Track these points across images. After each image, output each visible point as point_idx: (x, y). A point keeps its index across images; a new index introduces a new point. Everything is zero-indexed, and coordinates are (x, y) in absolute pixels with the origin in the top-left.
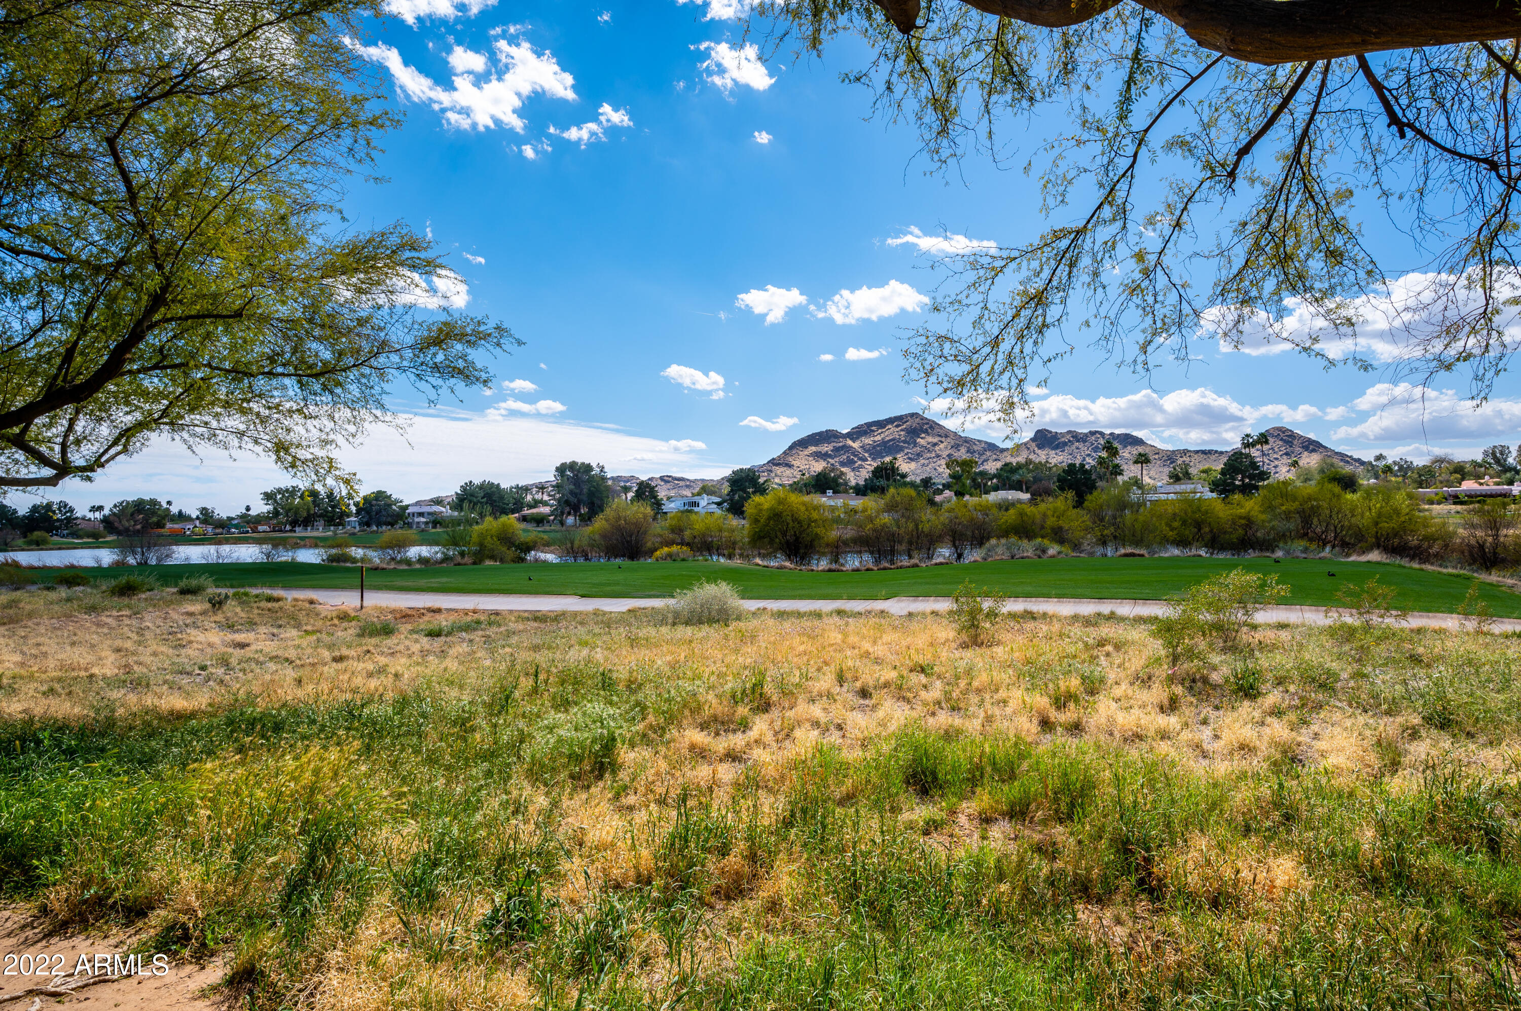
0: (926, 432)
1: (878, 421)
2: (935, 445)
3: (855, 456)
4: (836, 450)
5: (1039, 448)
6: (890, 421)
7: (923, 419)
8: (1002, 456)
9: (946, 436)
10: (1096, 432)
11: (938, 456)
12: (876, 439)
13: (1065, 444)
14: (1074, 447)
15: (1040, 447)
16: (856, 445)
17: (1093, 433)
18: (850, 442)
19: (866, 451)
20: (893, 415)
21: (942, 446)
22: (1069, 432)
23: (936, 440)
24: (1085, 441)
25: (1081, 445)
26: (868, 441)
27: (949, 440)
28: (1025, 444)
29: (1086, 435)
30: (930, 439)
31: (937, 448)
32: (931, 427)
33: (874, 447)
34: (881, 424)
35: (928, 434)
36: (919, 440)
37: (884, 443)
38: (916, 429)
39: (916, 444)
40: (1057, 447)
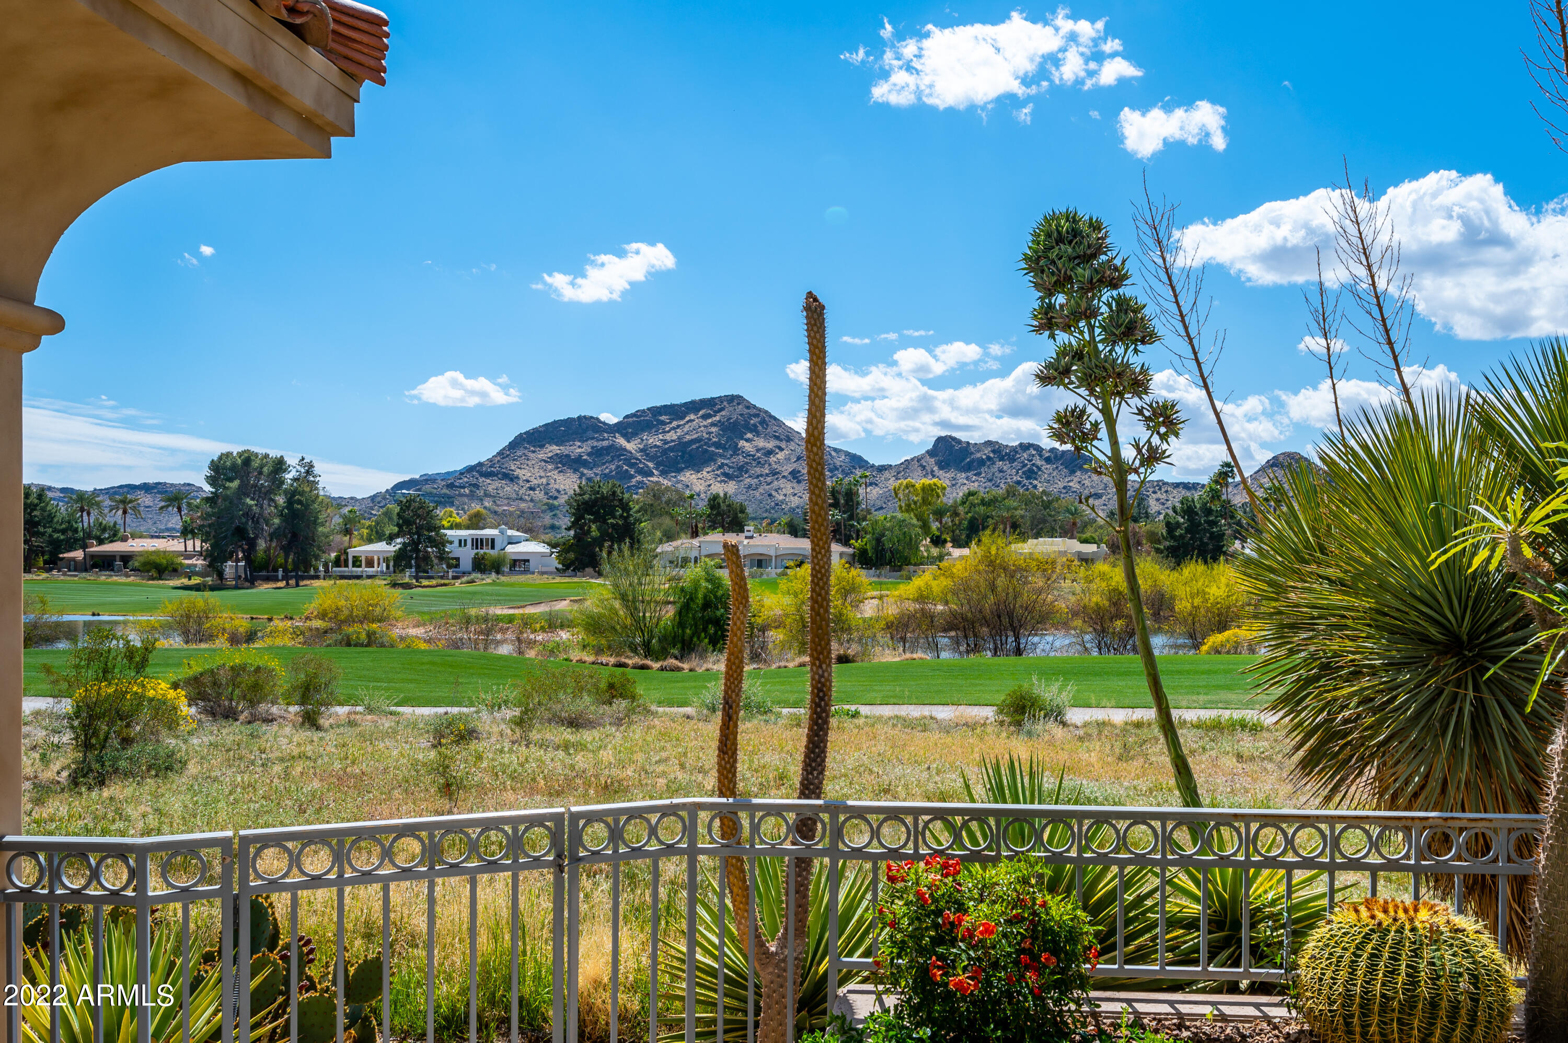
0: (754, 430)
1: (672, 406)
2: (769, 453)
3: (632, 465)
4: (597, 453)
5: (941, 468)
6: (693, 406)
7: (749, 406)
8: (881, 478)
9: (789, 439)
10: (1030, 446)
11: (774, 473)
12: (668, 437)
13: (982, 462)
14: (995, 469)
15: (943, 465)
16: (631, 446)
17: (1025, 447)
18: (621, 441)
19: (651, 458)
20: (697, 398)
21: (781, 456)
22: (989, 443)
23: (770, 445)
24: (1012, 460)
25: (1005, 465)
26: (654, 440)
27: (792, 445)
28: (919, 459)
29: (1014, 450)
30: (761, 443)
31: (773, 459)
32: (763, 422)
33: (665, 452)
34: (677, 412)
35: (758, 434)
36: (742, 443)
37: (682, 445)
38: (736, 423)
39: (736, 450)
40: (968, 468)
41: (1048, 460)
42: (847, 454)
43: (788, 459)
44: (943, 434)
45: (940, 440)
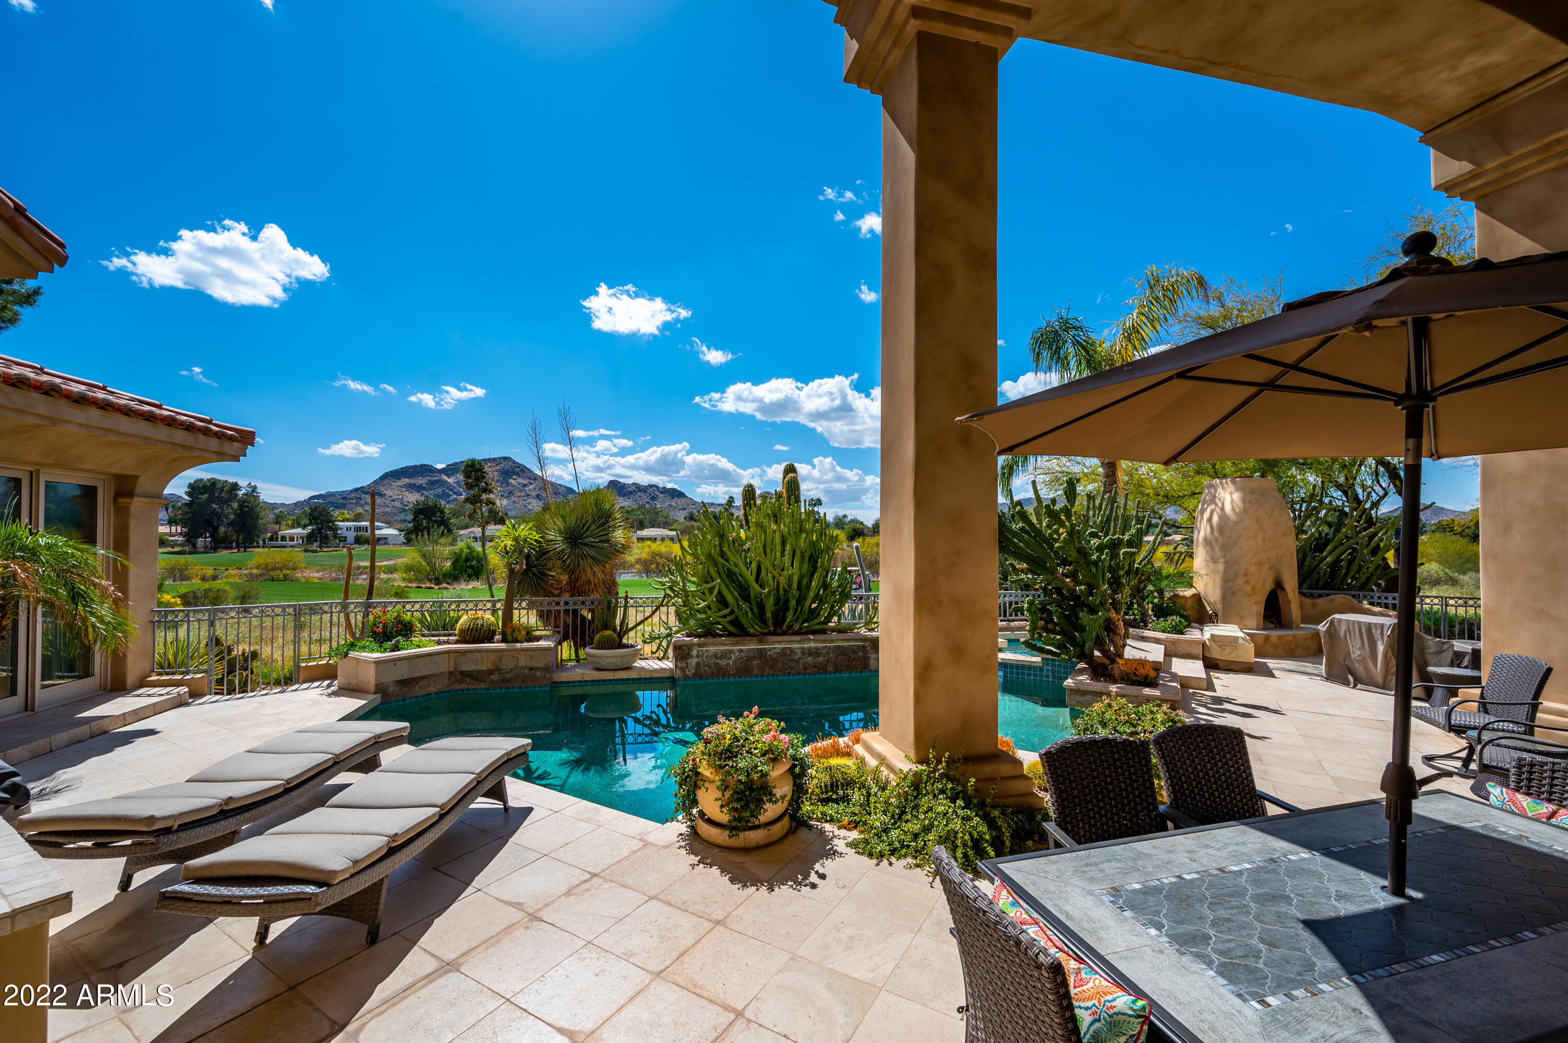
0: (517, 474)
2: (525, 485)
3: (451, 490)
4: (431, 483)
5: (611, 494)
7: (515, 462)
9: (535, 479)
10: (653, 486)
11: (528, 495)
13: (631, 493)
14: (637, 496)
16: (451, 480)
17: (651, 486)
18: (445, 478)
19: (460, 486)
21: (531, 487)
22: (634, 484)
23: (526, 482)
24: (645, 492)
25: (642, 494)
27: (537, 482)
29: (646, 487)
30: (521, 481)
31: (527, 489)
32: (522, 470)
35: (519, 476)
36: (511, 480)
38: (507, 471)
39: (508, 484)
40: (624, 495)
41: (662, 492)
42: (565, 487)
43: (535, 489)
44: (612, 479)
45: (611, 481)
